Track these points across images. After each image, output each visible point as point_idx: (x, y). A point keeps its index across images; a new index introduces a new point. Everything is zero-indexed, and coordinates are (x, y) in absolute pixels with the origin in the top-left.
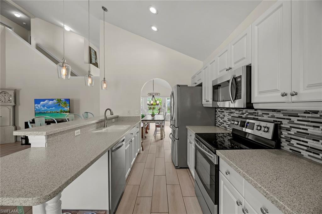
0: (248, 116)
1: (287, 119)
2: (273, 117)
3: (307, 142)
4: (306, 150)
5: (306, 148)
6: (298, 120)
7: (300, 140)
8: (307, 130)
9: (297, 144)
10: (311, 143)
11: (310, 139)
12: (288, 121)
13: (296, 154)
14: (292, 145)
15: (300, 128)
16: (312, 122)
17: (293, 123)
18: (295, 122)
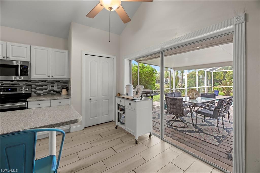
0: (3, 85)
1: (34, 84)
2: (25, 84)
3: (43, 91)
4: (43, 93)
5: (42, 93)
6: (39, 84)
7: (40, 91)
8: (43, 87)
9: (39, 92)
10: (44, 90)
11: (44, 89)
12: (35, 85)
13: (39, 95)
14: (37, 93)
15: (40, 87)
16: (44, 84)
17: (37, 85)
18: (38, 85)
